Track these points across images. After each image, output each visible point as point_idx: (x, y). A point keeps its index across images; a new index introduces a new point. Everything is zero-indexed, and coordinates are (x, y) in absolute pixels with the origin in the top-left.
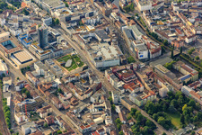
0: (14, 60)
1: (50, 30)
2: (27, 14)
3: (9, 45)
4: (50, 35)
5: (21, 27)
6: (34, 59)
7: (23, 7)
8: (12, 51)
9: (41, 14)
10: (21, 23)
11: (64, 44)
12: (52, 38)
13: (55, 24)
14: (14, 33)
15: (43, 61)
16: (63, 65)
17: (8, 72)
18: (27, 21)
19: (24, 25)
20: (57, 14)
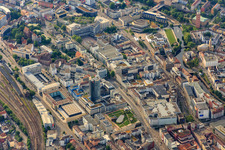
0: (62, 113)
1: (104, 82)
2: (81, 64)
4: (104, 88)
5: (73, 78)
6: (83, 112)
7: (77, 56)
8: (60, 102)
9: (96, 65)
10: (73, 73)
11: (118, 98)
12: (105, 91)
13: (110, 76)
14: (65, 84)
15: (93, 115)
16: (114, 120)
17: (54, 125)
18: (79, 71)
19: (76, 76)
20: (113, 66)
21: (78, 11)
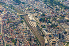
0: (51, 41)
1: (63, 34)
2: (58, 29)
3: (50, 36)
5: (55, 32)
6: (56, 41)
8: (51, 38)
9: (62, 30)
11: (66, 39)
12: (63, 36)
13: (65, 33)
14: (53, 33)
15: (59, 42)
16: (64, 44)
18: (57, 31)
19: (56, 32)
21: (61, 15)
